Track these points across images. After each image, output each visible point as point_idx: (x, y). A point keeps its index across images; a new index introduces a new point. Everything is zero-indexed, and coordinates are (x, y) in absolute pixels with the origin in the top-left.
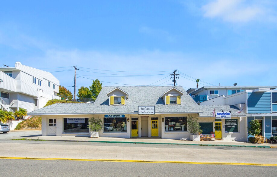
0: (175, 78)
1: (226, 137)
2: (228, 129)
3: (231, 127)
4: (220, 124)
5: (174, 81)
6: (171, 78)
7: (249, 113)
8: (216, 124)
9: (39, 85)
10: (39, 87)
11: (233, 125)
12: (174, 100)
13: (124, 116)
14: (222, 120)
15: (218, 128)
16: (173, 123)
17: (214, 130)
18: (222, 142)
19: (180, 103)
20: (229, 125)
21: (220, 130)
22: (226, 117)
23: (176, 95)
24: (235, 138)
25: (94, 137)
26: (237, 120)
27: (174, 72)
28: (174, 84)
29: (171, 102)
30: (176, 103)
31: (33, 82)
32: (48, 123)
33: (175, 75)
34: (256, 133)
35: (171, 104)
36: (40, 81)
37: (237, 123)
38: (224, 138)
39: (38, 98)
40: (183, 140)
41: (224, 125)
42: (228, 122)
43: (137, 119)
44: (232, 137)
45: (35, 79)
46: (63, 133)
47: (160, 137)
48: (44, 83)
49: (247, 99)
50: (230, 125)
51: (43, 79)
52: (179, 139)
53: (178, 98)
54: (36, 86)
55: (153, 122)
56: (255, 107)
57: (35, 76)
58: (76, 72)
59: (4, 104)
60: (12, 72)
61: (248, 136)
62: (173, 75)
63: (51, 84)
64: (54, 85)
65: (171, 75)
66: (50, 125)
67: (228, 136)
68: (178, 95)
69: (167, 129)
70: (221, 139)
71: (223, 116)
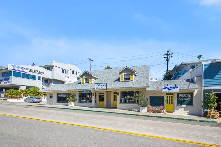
0: (168, 57)
1: (177, 110)
2: (180, 103)
3: (185, 101)
4: (172, 97)
5: (168, 60)
6: (164, 57)
7: (205, 86)
8: (167, 97)
9: (66, 73)
10: (66, 75)
11: (187, 99)
12: (128, 78)
13: (90, 91)
14: (174, 94)
15: (170, 101)
16: (128, 97)
17: (165, 103)
18: (173, 115)
19: (132, 80)
20: (182, 99)
21: (172, 103)
22: (174, 90)
23: (129, 73)
24: (188, 111)
25: (70, 106)
26: (192, 94)
27: (168, 52)
28: (168, 63)
29: (125, 79)
30: (129, 80)
31: (62, 72)
32: (50, 97)
33: (168, 55)
34: (211, 107)
35: (125, 81)
36: (67, 71)
37: (192, 97)
38: (175, 111)
39: (65, 82)
40: (134, 111)
41: (175, 98)
42: (180, 95)
43: (103, 93)
44: (185, 110)
45: (64, 70)
46: (56, 103)
47: (116, 108)
48: (70, 72)
49: (203, 71)
50: (184, 99)
51: (69, 70)
52: (131, 110)
53: (130, 76)
54: (64, 74)
55: (115, 96)
56: (214, 79)
57: (64, 68)
58: (91, 62)
59: (44, 86)
60: (50, 67)
61: (204, 110)
62: (166, 55)
63: (75, 73)
64: (77, 73)
65: (164, 55)
66: (51, 98)
67: (179, 109)
68: (131, 73)
69: (123, 101)
70: (172, 112)
71: (170, 90)
